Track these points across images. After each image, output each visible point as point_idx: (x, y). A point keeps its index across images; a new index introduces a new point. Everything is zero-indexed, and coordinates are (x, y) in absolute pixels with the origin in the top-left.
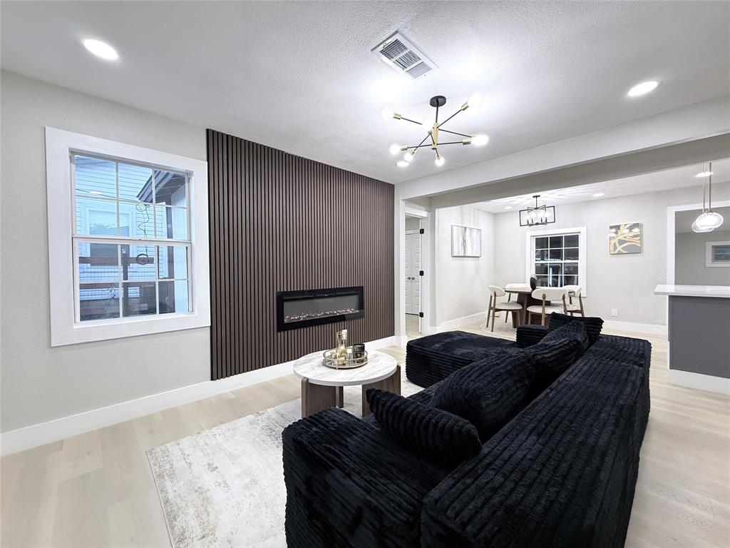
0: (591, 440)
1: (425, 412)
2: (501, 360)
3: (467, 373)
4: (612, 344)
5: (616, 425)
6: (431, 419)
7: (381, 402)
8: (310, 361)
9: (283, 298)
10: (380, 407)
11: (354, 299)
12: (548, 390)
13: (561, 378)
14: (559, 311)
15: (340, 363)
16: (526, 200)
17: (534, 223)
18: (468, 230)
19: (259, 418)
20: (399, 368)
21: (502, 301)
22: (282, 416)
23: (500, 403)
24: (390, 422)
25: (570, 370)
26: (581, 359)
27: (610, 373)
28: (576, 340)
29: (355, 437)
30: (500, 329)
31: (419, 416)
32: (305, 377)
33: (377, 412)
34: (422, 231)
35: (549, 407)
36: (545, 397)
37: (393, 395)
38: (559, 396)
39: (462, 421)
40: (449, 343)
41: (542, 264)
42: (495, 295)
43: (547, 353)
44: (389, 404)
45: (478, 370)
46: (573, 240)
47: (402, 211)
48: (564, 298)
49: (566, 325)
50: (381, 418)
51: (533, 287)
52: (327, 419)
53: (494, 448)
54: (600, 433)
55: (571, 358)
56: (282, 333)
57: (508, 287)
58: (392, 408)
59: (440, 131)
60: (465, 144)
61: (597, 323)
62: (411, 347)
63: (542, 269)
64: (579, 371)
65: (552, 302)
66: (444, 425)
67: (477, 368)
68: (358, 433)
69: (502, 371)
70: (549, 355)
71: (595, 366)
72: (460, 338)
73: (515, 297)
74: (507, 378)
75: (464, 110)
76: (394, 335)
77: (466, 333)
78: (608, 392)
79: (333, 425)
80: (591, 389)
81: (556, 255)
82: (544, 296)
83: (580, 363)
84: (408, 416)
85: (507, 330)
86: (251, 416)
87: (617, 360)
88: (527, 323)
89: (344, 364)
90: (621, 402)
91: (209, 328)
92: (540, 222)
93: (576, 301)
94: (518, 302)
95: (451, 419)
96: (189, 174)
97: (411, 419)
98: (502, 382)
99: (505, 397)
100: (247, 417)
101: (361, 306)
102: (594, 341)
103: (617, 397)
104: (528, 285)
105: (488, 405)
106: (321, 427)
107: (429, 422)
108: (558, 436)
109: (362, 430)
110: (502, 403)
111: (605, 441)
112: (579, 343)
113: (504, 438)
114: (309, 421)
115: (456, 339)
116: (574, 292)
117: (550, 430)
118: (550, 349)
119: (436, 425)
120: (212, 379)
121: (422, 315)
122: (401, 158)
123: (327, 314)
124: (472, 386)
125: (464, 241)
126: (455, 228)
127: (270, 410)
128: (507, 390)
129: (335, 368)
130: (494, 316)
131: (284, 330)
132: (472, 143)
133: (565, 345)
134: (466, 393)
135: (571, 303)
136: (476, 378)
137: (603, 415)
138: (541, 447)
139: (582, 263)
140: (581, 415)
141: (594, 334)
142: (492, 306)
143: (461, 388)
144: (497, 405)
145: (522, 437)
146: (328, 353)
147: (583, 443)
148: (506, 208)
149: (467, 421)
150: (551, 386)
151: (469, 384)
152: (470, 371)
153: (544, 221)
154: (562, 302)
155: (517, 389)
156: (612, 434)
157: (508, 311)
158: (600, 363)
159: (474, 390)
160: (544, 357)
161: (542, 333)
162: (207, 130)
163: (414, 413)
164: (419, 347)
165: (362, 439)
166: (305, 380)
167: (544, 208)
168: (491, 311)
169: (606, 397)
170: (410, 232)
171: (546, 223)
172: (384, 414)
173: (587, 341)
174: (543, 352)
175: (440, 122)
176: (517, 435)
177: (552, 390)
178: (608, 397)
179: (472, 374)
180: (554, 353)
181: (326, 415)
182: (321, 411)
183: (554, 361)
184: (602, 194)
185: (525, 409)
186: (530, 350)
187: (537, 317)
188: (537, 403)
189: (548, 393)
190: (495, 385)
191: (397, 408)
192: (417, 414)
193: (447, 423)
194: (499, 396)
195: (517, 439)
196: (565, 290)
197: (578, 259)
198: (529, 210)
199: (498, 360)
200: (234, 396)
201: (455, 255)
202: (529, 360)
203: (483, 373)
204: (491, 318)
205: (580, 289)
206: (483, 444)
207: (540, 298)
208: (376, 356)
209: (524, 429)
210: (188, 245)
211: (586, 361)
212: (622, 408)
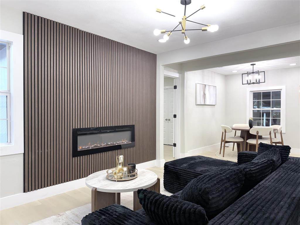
0: (272, 216)
1: (174, 202)
2: (223, 171)
3: (202, 179)
4: (296, 163)
5: (288, 208)
6: (177, 205)
7: (147, 197)
8: (97, 176)
9: (77, 133)
10: (146, 200)
11: (128, 134)
12: (252, 190)
13: (260, 183)
14: (267, 142)
15: (119, 177)
16: (246, 67)
17: (251, 82)
18: (207, 87)
19: (60, 217)
20: (159, 180)
21: (230, 136)
22: (77, 216)
23: (221, 197)
24: (153, 209)
25: (267, 178)
26: (275, 172)
27: (290, 179)
28: (272, 160)
29: (130, 221)
30: (229, 155)
31: (171, 204)
32: (94, 187)
33: (144, 203)
34: (175, 87)
35: (250, 199)
36: (250, 194)
37: (154, 193)
38: (258, 193)
39: (196, 206)
40: (193, 164)
41: (258, 110)
42: (225, 132)
43: (253, 167)
44: (152, 198)
45: (208, 177)
46: (277, 94)
47: (162, 73)
48: (270, 134)
49: (268, 150)
50: (147, 207)
51: (251, 126)
52: (111, 211)
53: (216, 222)
54: (278, 212)
55: (269, 171)
56: (76, 158)
57: (235, 126)
58: (154, 200)
59: (187, 21)
60: (203, 30)
61: (287, 149)
62: (167, 166)
63: (257, 114)
64: (272, 179)
65: (263, 136)
66: (186, 208)
67: (208, 176)
68: (132, 218)
69: (223, 178)
70: (254, 168)
71: (282, 175)
72: (201, 160)
73: (239, 133)
74: (226, 182)
75: (202, 9)
76: (155, 159)
77: (204, 157)
78: (287, 191)
79: (115, 214)
80: (278, 189)
81: (267, 104)
82: (258, 132)
83: (274, 174)
84: (164, 205)
85: (233, 156)
86: (54, 217)
87: (296, 172)
88: (246, 150)
89: (121, 178)
90: (294, 196)
91: (22, 155)
92: (255, 82)
93: (278, 135)
94: (240, 137)
95: (189, 205)
96: (10, 43)
97: (165, 206)
98: (223, 185)
99: (224, 194)
100: (51, 217)
101: (133, 139)
102: (285, 161)
103: (292, 193)
104: (248, 125)
105: (213, 198)
106: (108, 215)
107: (176, 207)
108: (254, 215)
109: (135, 217)
110: (223, 198)
111: (280, 217)
112: (274, 161)
113: (223, 216)
114: (99, 212)
115: (197, 161)
116: (277, 130)
117: (250, 211)
118: (255, 166)
119: (180, 209)
120: (24, 192)
121: (175, 145)
122: (161, 37)
123: (109, 145)
124: (204, 187)
125: (204, 94)
126: (198, 85)
127: (68, 212)
128: (225, 190)
129: (115, 181)
130: (224, 146)
131: (77, 156)
132: (208, 30)
133: (265, 163)
134: (200, 191)
135: (275, 137)
136: (206, 182)
137: (282, 203)
138: (243, 221)
139: (283, 109)
140: (269, 203)
141: (285, 157)
142: (223, 139)
143: (197, 188)
144: (219, 199)
145: (232, 216)
146: (110, 171)
147: (267, 218)
148: (233, 72)
149: (199, 205)
150: (254, 188)
151: (202, 185)
152: (203, 178)
153: (258, 81)
154: (269, 136)
155: (233, 189)
156: (285, 213)
157: (234, 142)
158: (286, 174)
159: (205, 188)
160: (250, 170)
161: (253, 156)
162: (24, 13)
163: (168, 202)
164: (173, 166)
165: (135, 222)
166: (95, 189)
167: (258, 72)
168: (223, 143)
169: (286, 193)
170: (167, 87)
171: (259, 83)
172: (149, 205)
173: (280, 160)
174: (251, 167)
175: (187, 15)
176: (230, 215)
177: (254, 190)
178: (287, 193)
179: (204, 180)
180: (258, 167)
181: (110, 209)
182: (107, 206)
183: (257, 172)
184: (295, 64)
185: (237, 201)
186: (243, 166)
187: (253, 147)
188: (244, 197)
189: (252, 192)
190: (218, 186)
191: (157, 200)
192: (169, 203)
193: (187, 207)
194: (220, 193)
195: (230, 217)
196: (271, 128)
197: (280, 108)
198: (248, 74)
199: (222, 171)
200: (41, 204)
201: (198, 104)
202: (241, 171)
203: (211, 179)
204: (223, 148)
205: (281, 128)
206: (209, 221)
207: (255, 133)
208: (143, 172)
209: (234, 212)
210: (8, 95)
211: (278, 173)
212: (294, 199)
